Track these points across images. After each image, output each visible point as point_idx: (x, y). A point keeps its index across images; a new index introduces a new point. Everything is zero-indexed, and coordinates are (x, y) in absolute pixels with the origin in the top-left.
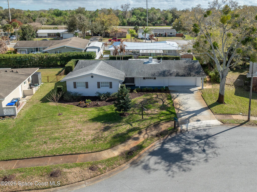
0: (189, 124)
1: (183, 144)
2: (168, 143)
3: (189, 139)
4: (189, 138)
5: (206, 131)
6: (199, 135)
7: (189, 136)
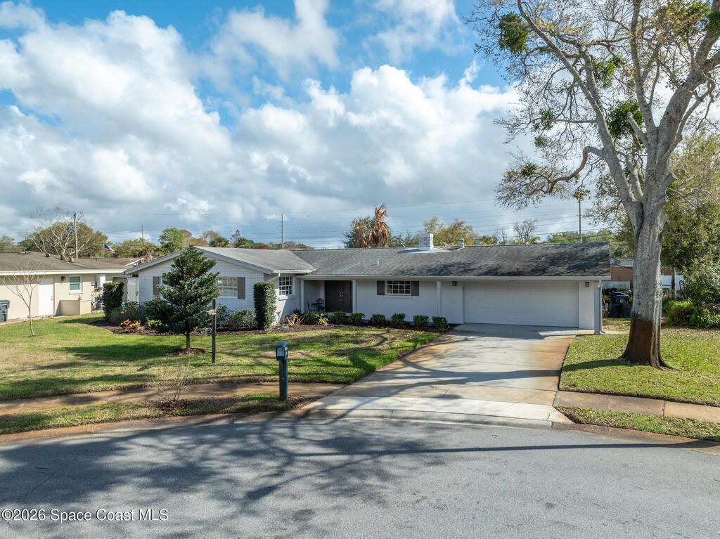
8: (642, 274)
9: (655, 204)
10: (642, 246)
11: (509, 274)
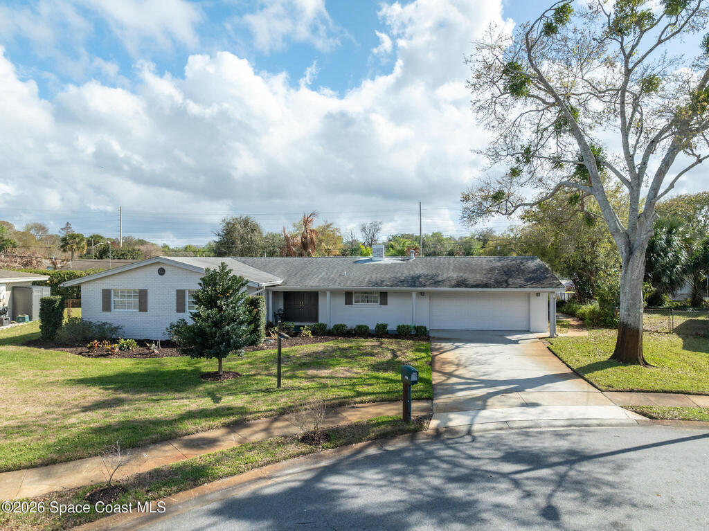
0: (484, 413)
1: (428, 479)
2: (352, 472)
3: (469, 462)
4: (471, 457)
5: (566, 440)
6: (527, 449)
7: (474, 453)
8: (631, 292)
9: (645, 236)
10: (632, 269)
11: (477, 286)
